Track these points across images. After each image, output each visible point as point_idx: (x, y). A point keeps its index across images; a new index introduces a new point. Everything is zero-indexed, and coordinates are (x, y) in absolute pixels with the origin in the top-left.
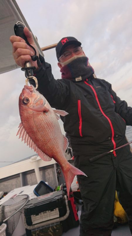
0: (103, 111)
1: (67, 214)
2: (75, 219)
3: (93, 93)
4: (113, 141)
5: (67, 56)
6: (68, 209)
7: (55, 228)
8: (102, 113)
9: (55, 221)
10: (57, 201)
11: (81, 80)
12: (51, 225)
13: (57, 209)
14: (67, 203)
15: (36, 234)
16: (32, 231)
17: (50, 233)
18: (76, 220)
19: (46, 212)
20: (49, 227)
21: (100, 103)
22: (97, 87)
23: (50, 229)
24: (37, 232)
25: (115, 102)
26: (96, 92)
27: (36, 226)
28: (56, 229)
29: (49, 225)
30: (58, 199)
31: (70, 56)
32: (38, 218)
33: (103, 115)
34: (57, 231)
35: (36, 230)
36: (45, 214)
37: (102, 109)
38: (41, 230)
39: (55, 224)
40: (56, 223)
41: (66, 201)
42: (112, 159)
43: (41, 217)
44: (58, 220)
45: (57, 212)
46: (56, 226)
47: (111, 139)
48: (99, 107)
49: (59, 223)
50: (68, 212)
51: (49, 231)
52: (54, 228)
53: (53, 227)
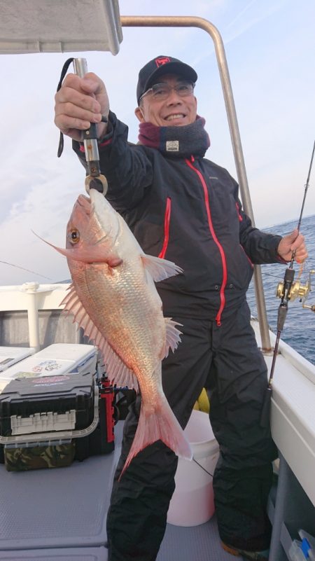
0: (214, 229)
1: (93, 427)
2: (107, 439)
3: (202, 189)
4: (222, 296)
5: (160, 93)
6: (96, 415)
7: (59, 449)
8: (211, 235)
9: (62, 435)
10: (76, 400)
11: (178, 150)
12: (50, 443)
13: (73, 412)
14: (96, 404)
15: (15, 453)
16: (5, 446)
17: (45, 458)
18: (109, 441)
19: (47, 415)
20: (46, 447)
21: (211, 212)
22: (210, 178)
23: (48, 450)
24: (17, 451)
25: (241, 219)
26: (207, 188)
27: (17, 439)
28: (61, 453)
29: (48, 441)
30: (80, 397)
31: (166, 95)
32: (27, 424)
33: (212, 239)
34: (62, 456)
35: (16, 446)
36: (45, 418)
37: (214, 225)
38: (26, 448)
39: (60, 442)
40: (62, 440)
41: (97, 399)
42: (211, 330)
43: (33, 422)
44: (70, 434)
45: (72, 418)
46: (61, 446)
47: (218, 291)
48: (207, 222)
49: (70, 441)
50: (96, 421)
51: (44, 453)
52: (57, 451)
53: (55, 447)
